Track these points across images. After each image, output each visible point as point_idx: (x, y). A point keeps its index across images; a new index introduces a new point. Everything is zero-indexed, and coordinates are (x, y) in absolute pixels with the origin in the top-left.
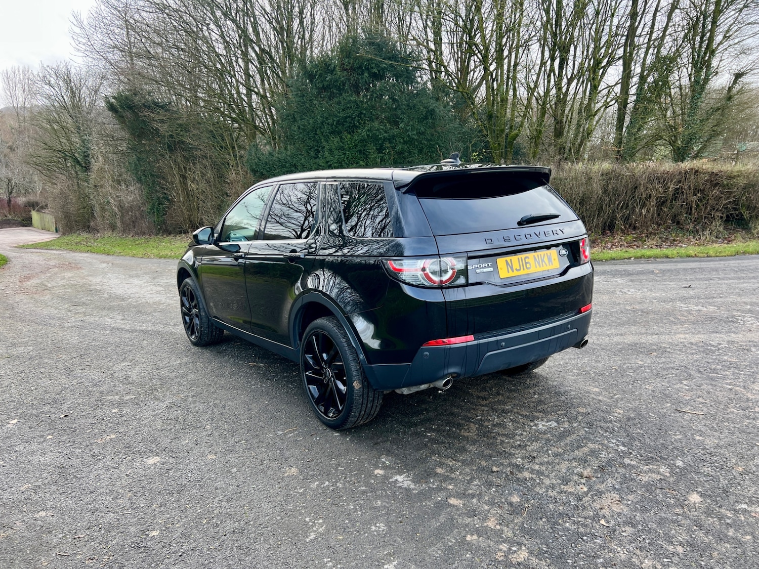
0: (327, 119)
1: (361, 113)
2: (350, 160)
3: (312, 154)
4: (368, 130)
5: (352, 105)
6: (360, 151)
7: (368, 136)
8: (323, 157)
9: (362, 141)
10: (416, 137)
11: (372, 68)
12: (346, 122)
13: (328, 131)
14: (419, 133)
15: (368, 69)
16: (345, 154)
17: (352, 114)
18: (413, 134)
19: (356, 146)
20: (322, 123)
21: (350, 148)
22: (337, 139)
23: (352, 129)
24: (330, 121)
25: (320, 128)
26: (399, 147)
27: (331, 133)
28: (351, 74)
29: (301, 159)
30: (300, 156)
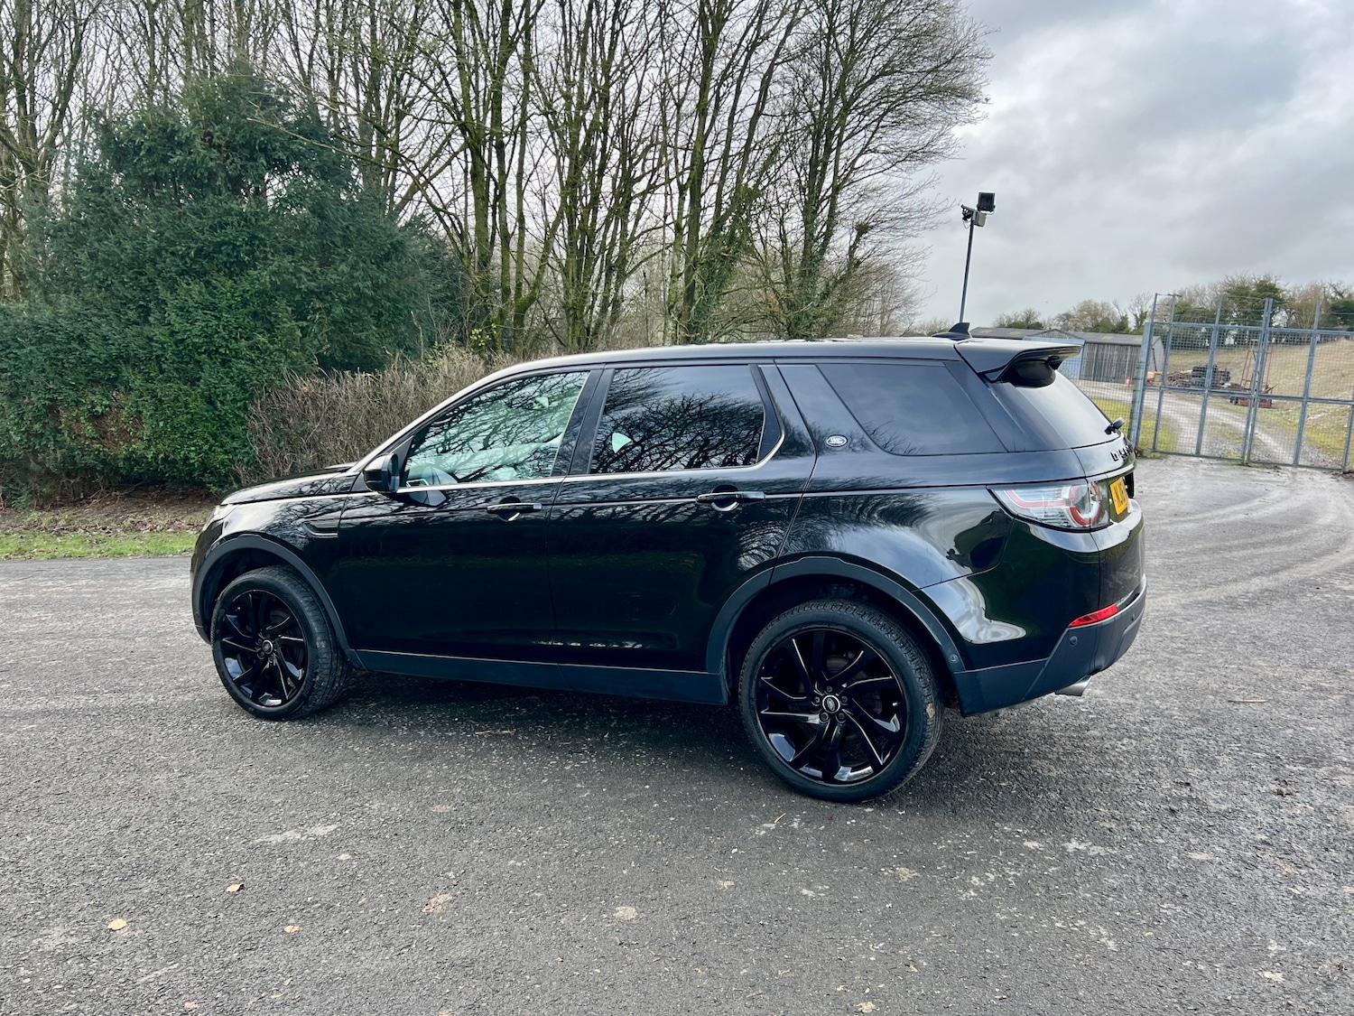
0: (173, 243)
1: (253, 237)
2: (231, 332)
3: (132, 315)
4: (274, 273)
5: (235, 219)
6: (255, 315)
7: (272, 283)
8: (162, 322)
9: (259, 293)
10: (370, 293)
11: (274, 150)
12: (221, 252)
13: (173, 269)
14: (376, 287)
15: (263, 150)
16: (218, 319)
17: (236, 239)
18: (365, 286)
19: (245, 303)
20: (158, 252)
21: (230, 307)
22: (196, 287)
23: (236, 268)
24: (181, 249)
25: (154, 263)
26: (338, 310)
27: (181, 274)
28: (228, 157)
29: (98, 326)
30: (95, 319)
